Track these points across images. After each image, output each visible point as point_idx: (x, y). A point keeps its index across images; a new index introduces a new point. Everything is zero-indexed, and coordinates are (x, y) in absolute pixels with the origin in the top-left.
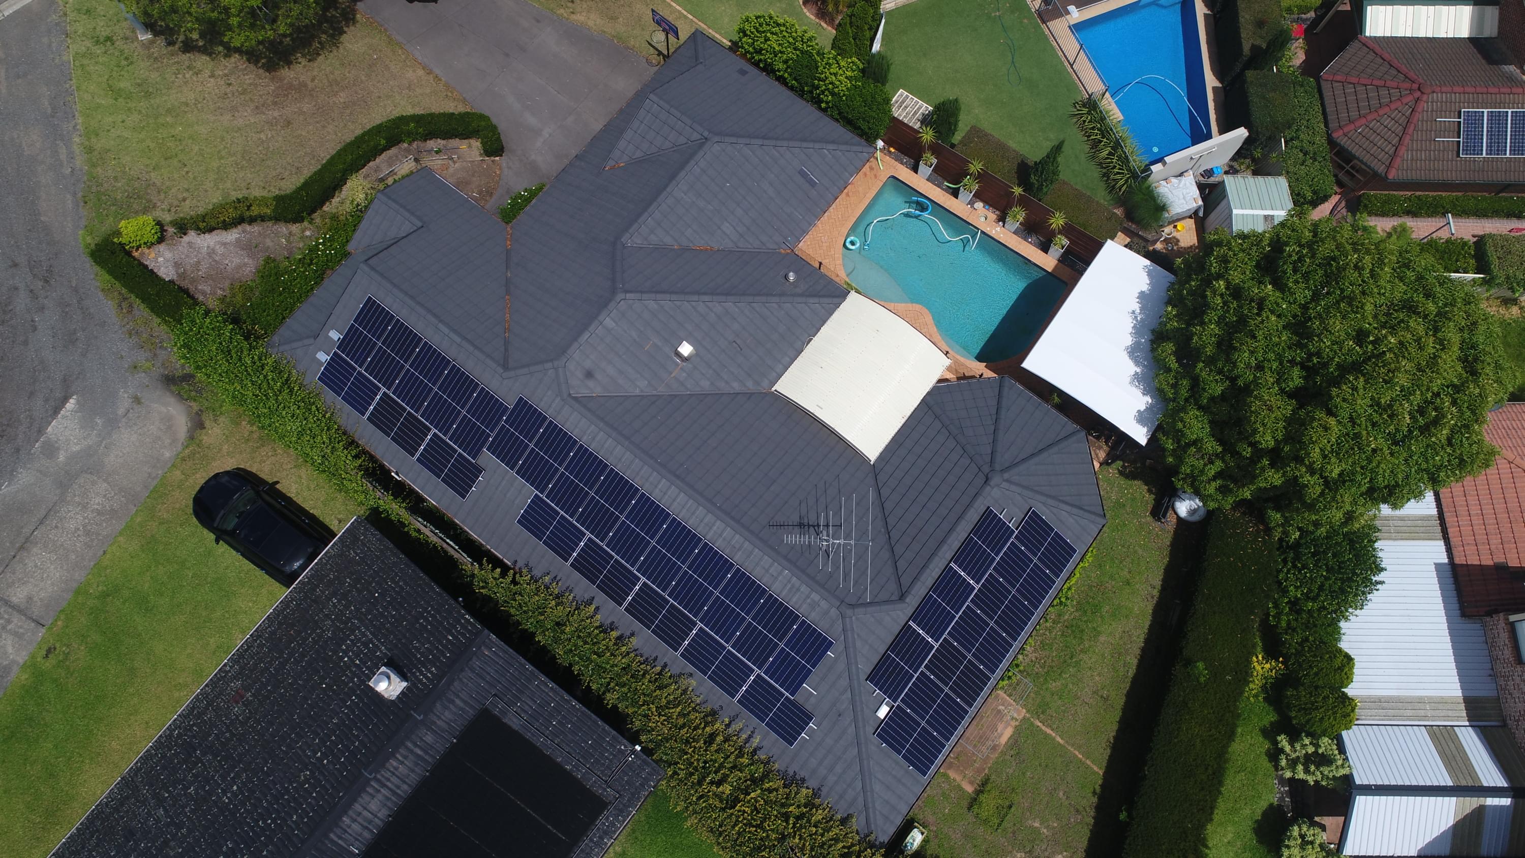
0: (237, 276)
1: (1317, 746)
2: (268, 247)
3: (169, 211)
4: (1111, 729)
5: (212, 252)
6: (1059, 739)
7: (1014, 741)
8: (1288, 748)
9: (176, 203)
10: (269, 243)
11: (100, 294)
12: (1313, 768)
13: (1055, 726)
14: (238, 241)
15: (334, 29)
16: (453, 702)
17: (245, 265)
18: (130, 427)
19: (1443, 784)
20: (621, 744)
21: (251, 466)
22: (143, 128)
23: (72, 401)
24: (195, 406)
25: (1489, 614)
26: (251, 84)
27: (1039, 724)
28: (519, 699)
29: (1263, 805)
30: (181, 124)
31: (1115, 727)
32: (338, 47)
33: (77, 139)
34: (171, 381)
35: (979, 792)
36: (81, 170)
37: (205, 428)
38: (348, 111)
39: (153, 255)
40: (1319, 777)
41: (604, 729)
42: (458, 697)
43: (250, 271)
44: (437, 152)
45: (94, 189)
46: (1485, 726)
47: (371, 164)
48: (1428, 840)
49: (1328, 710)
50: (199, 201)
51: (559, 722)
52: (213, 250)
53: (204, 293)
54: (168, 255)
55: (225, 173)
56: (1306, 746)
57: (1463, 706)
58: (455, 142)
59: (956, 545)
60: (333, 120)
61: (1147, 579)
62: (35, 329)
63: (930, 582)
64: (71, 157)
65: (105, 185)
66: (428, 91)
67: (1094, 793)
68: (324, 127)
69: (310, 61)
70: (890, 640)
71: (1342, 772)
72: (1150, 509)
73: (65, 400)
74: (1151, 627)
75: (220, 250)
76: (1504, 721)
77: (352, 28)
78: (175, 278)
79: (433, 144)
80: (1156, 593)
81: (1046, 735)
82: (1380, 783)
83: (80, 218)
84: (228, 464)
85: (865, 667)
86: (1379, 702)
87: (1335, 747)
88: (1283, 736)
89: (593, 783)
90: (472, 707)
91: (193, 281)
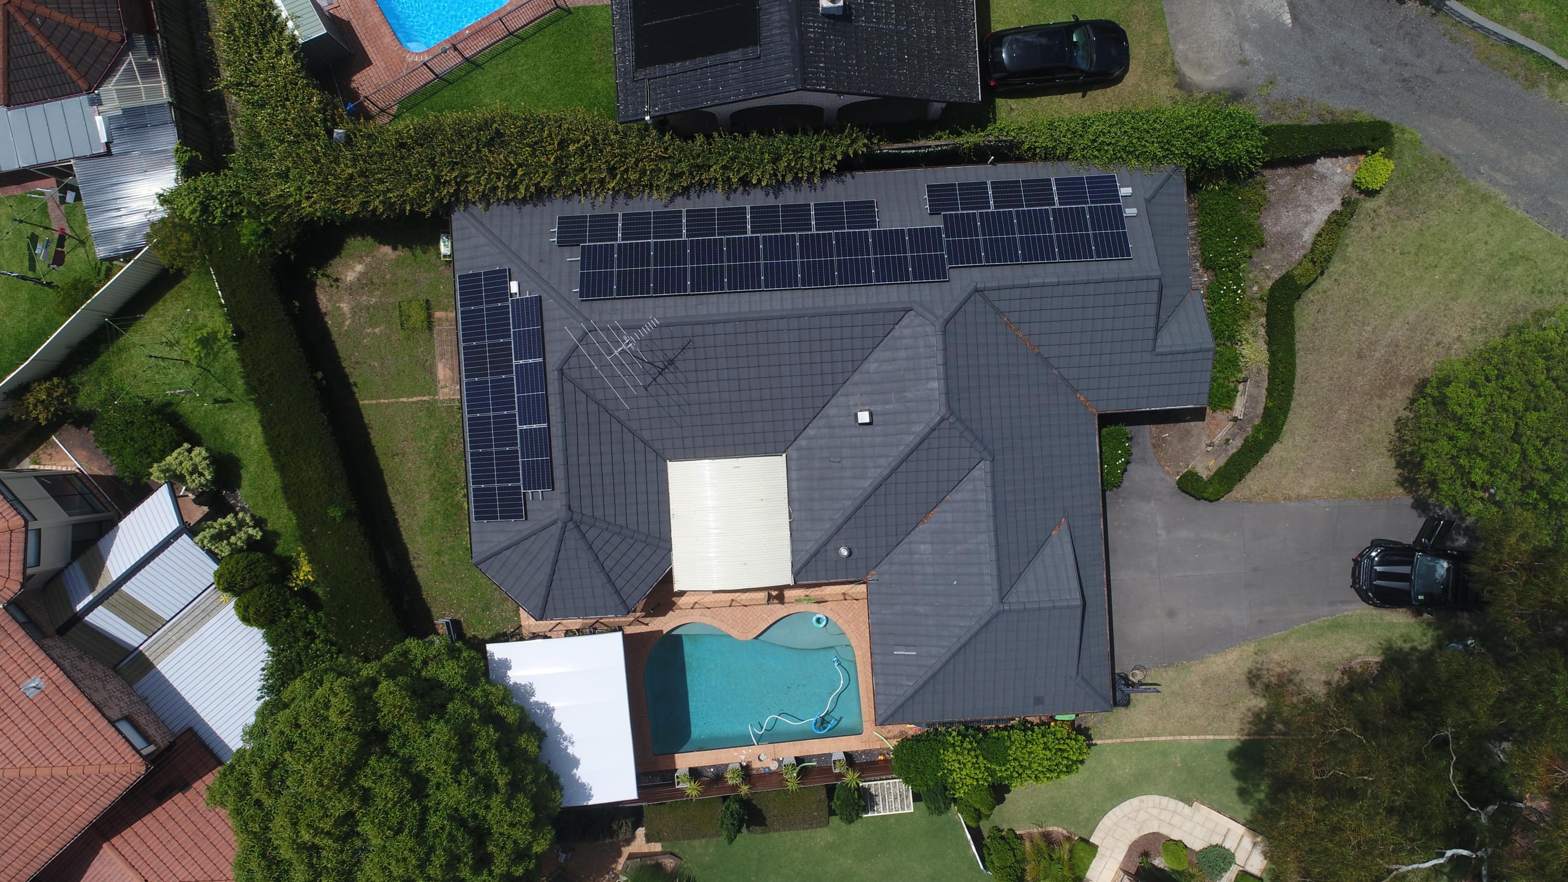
0: (1272, 212)
1: (229, 544)
2: (1273, 252)
3: (1375, 211)
4: (377, 439)
5: (1308, 209)
6: (404, 400)
7: (432, 371)
8: (251, 531)
9: (1377, 221)
10: (1276, 255)
11: (1356, 108)
12: (224, 528)
13: (414, 406)
14: (1300, 236)
15: (1407, 463)
16: (780, 28)
17: (1275, 225)
18: (1227, 41)
19: (128, 583)
20: (660, 109)
21: (1114, 91)
22: (1466, 253)
23: (1289, 21)
24: (1198, 95)
25: (172, 745)
26: (1422, 359)
27: (424, 398)
28: (743, 71)
29: (245, 483)
30: (1440, 281)
31: (374, 442)
32: (1389, 451)
33: (1504, 197)
34: (1236, 95)
35: (430, 316)
36: (1474, 178)
37: (1175, 86)
38: (1326, 408)
39: (1348, 167)
40: (215, 525)
41: (677, 107)
42: (780, 34)
43: (1266, 223)
44: (1228, 440)
45: (1447, 174)
46: (127, 656)
47: (1266, 385)
48: (117, 540)
49: (237, 572)
50: (1361, 238)
51: (707, 83)
52: (1309, 212)
53: (1281, 176)
54: (1337, 179)
55: (1365, 276)
56: (238, 539)
57: (151, 659)
58: (1222, 461)
59: (554, 442)
60: (1330, 390)
61: (427, 568)
62: (1372, 42)
63: (551, 399)
64: (1495, 183)
65: (1443, 185)
66: (1284, 482)
67: (355, 385)
68: (1331, 378)
69: (1399, 420)
70: (547, 337)
71: (200, 536)
72: (464, 624)
73: (1294, 18)
74: (399, 534)
75: (1305, 217)
76: (117, 672)
77: (1395, 476)
78: (1314, 167)
79: (1237, 443)
80: (414, 563)
81: (415, 395)
82: (170, 548)
83: (1433, 145)
84: (1130, 79)
85: (549, 303)
86: (208, 614)
87: (216, 551)
88: (259, 537)
89: (656, 70)
90: (767, 37)
91: (1298, 178)
